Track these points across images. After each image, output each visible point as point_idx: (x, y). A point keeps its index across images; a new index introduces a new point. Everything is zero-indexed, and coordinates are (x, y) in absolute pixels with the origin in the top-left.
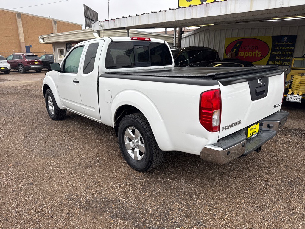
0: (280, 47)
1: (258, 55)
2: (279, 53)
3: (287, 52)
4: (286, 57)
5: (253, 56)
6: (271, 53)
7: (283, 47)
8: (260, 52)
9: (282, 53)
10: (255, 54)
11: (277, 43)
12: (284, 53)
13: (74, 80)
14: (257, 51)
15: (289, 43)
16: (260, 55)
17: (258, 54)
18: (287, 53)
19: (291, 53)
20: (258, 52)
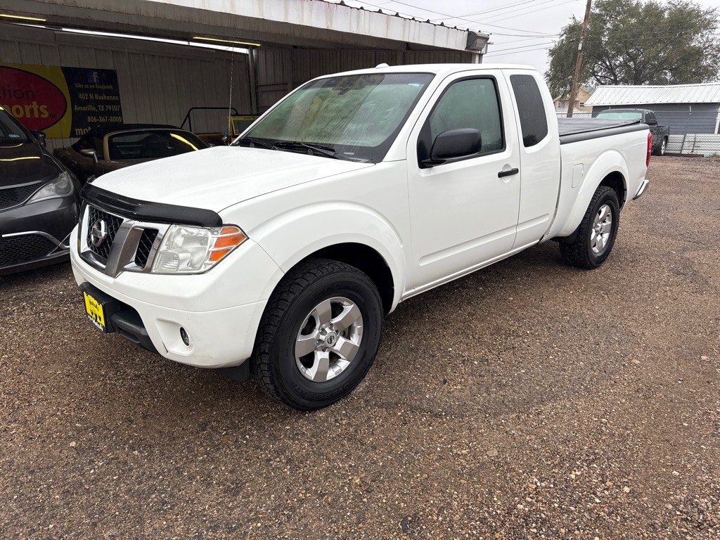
0: (89, 95)
1: (40, 113)
2: (91, 108)
3: (109, 107)
4: (109, 118)
5: (28, 115)
6: (73, 108)
7: (96, 95)
8: (46, 107)
9: (97, 108)
10: (32, 110)
11: (80, 86)
12: (101, 108)
13: (501, 171)
14: (34, 103)
15: (103, 87)
16: (46, 115)
17: (39, 109)
18: (109, 109)
19: (115, 108)
20: (39, 104)
